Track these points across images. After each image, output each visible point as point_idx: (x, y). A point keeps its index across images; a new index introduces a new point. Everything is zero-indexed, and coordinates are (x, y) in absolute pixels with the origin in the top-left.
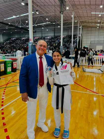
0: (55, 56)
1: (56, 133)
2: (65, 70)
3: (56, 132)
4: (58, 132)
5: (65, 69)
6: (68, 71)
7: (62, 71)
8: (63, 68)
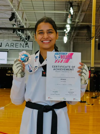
0: (42, 33)
5: (67, 62)
6: (71, 68)
7: (57, 66)
8: (62, 60)
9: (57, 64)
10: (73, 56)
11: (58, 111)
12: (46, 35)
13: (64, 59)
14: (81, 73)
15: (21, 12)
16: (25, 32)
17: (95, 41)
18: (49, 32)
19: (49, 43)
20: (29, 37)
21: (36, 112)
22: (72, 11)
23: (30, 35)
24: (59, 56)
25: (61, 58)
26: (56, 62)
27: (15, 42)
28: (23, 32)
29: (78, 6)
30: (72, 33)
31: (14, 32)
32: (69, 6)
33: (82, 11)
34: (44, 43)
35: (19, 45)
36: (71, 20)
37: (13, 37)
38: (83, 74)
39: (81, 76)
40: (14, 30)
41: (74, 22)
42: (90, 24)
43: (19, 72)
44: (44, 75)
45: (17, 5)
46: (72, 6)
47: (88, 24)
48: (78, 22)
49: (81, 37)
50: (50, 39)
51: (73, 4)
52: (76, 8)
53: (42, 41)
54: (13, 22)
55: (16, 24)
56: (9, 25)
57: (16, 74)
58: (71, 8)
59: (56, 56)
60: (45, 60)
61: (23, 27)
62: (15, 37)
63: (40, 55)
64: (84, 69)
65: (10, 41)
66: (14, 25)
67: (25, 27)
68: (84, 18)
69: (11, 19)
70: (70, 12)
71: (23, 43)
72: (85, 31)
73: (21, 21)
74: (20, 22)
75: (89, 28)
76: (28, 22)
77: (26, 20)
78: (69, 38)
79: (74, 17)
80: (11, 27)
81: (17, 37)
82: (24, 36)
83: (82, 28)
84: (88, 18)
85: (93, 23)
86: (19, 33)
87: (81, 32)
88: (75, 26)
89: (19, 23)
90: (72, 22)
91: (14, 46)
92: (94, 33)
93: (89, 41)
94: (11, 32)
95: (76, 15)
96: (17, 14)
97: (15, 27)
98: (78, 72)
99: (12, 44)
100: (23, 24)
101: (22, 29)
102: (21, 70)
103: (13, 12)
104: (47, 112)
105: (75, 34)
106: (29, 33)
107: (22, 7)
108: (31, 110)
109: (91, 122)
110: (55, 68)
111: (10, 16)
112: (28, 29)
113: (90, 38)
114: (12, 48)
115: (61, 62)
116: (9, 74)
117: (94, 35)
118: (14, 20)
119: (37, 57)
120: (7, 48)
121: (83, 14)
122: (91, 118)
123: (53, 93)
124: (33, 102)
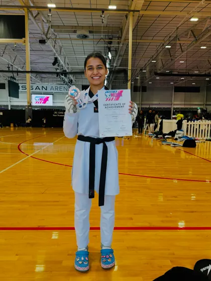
0: (91, 68)
1: (80, 262)
2: (117, 102)
3: (80, 259)
4: (85, 258)
5: (117, 99)
6: (122, 105)
7: (108, 105)
8: (113, 98)
9: (108, 102)
10: (123, 94)
11: (108, 144)
12: (95, 71)
13: (114, 97)
14: (131, 111)
15: (63, 57)
16: (68, 76)
17: (131, 84)
18: (99, 68)
19: (99, 78)
20: (72, 80)
21: (88, 144)
22: (110, 56)
23: (73, 79)
24: (109, 94)
25: (112, 96)
26: (107, 100)
27: (59, 86)
28: (65, 76)
29: (116, 51)
30: (111, 77)
31: (57, 76)
32: (107, 51)
33: (120, 56)
34: (94, 79)
35: (63, 88)
36: (110, 64)
37: (57, 81)
38: (133, 113)
39: (132, 114)
40: (58, 74)
41: (112, 66)
42: (126, 68)
43: (71, 108)
44: (96, 110)
45: (59, 50)
46: (110, 50)
47: (125, 68)
48: (116, 66)
49: (118, 81)
50: (100, 75)
51: (111, 49)
52: (114, 53)
53: (92, 78)
54: (56, 66)
55: (59, 68)
56: (52, 69)
57: (69, 110)
58: (109, 53)
59: (107, 94)
60: (95, 96)
61: (66, 71)
62: (59, 81)
63: (90, 91)
64: (134, 108)
65: (54, 85)
66: (57, 69)
67: (67, 71)
68: (121, 62)
69: (54, 64)
70: (108, 57)
71: (66, 86)
72: (122, 75)
73: (64, 66)
74: (62, 66)
75: (125, 72)
76: (70, 66)
77: (68, 65)
78: (108, 82)
79: (112, 61)
80: (55, 71)
81: (60, 81)
82: (67, 80)
83: (119, 71)
84: (125, 62)
85: (130, 67)
86: (62, 76)
87: (118, 75)
88: (113, 69)
89: (61, 68)
90: (111, 66)
91: (59, 89)
92: (130, 76)
93: (126, 84)
94: (55, 76)
95: (114, 60)
96: (59, 58)
97: (58, 71)
98: (130, 110)
99: (57, 88)
100: (65, 68)
101: (65, 73)
102: (72, 106)
103: (56, 57)
104: (98, 144)
105: (114, 77)
106: (71, 77)
107: (64, 53)
108: (83, 142)
109: (127, 153)
110: (106, 106)
111: (52, 61)
112: (71, 73)
113: (127, 81)
114: (56, 91)
115: (112, 100)
116: (55, 114)
117: (130, 78)
118: (57, 64)
119: (86, 94)
120: (52, 91)
121: (121, 58)
122: (127, 149)
123: (106, 130)
124: (85, 136)
